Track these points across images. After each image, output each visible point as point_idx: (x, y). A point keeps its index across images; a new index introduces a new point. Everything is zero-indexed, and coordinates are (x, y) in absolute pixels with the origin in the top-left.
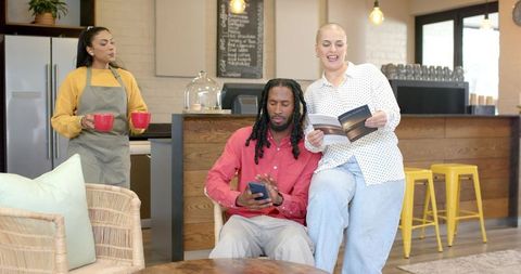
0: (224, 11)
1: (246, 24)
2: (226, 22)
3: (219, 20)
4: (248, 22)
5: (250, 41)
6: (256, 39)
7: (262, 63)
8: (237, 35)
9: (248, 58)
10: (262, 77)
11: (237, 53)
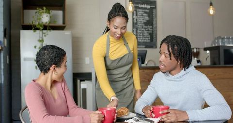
0: (135, 14)
1: (147, 21)
2: (137, 20)
4: (148, 19)
5: (149, 29)
6: (152, 28)
7: (156, 40)
8: (142, 26)
9: (148, 38)
10: (156, 47)
11: (143, 35)
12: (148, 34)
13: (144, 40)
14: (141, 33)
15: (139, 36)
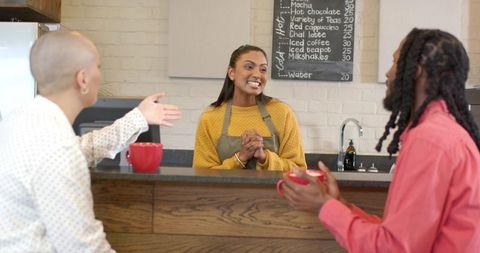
5: (330, 20)
6: (341, 17)
7: (352, 55)
8: (305, 10)
9: (325, 46)
10: (351, 80)
11: (306, 39)
12: (324, 35)
13: (310, 54)
14: (298, 31)
15: (291, 43)
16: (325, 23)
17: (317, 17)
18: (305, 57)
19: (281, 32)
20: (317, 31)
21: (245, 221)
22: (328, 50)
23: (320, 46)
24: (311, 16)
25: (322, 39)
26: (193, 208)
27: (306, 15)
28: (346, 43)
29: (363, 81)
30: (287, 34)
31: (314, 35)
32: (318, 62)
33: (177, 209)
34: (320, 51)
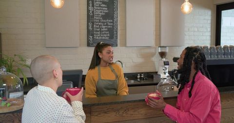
0: (91, 5)
1: (106, 13)
2: (93, 12)
3: (88, 11)
5: (109, 24)
6: (113, 22)
7: (117, 37)
8: (100, 20)
9: (107, 34)
10: (117, 46)
11: (100, 31)
12: (107, 29)
13: (102, 37)
14: (97, 28)
15: (95, 33)
16: (107, 25)
17: (104, 23)
18: (100, 38)
19: (90, 28)
20: (104, 28)
21: (124, 115)
22: (108, 35)
23: (105, 34)
24: (102, 22)
25: (106, 31)
26: (106, 113)
27: (100, 22)
28: (115, 32)
29: (121, 46)
30: (93, 29)
31: (103, 30)
32: (104, 39)
33: (99, 114)
34: (105, 35)
